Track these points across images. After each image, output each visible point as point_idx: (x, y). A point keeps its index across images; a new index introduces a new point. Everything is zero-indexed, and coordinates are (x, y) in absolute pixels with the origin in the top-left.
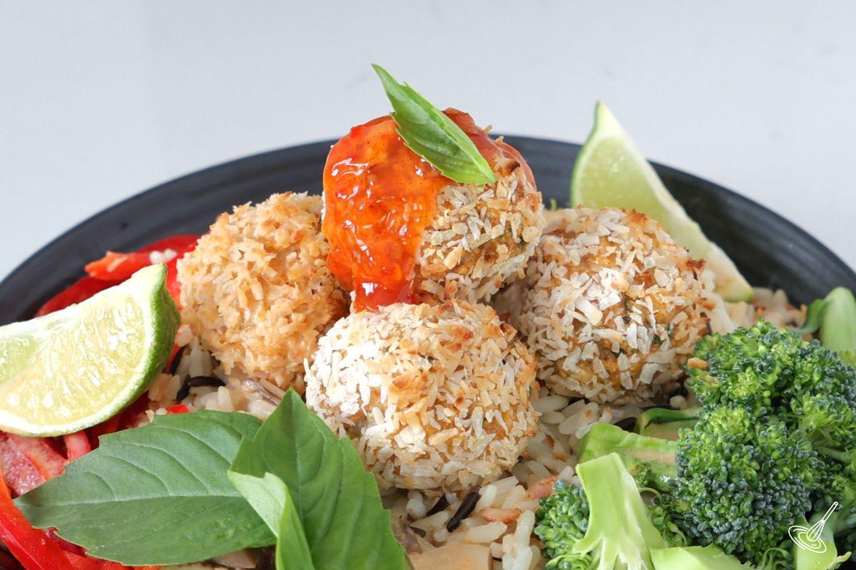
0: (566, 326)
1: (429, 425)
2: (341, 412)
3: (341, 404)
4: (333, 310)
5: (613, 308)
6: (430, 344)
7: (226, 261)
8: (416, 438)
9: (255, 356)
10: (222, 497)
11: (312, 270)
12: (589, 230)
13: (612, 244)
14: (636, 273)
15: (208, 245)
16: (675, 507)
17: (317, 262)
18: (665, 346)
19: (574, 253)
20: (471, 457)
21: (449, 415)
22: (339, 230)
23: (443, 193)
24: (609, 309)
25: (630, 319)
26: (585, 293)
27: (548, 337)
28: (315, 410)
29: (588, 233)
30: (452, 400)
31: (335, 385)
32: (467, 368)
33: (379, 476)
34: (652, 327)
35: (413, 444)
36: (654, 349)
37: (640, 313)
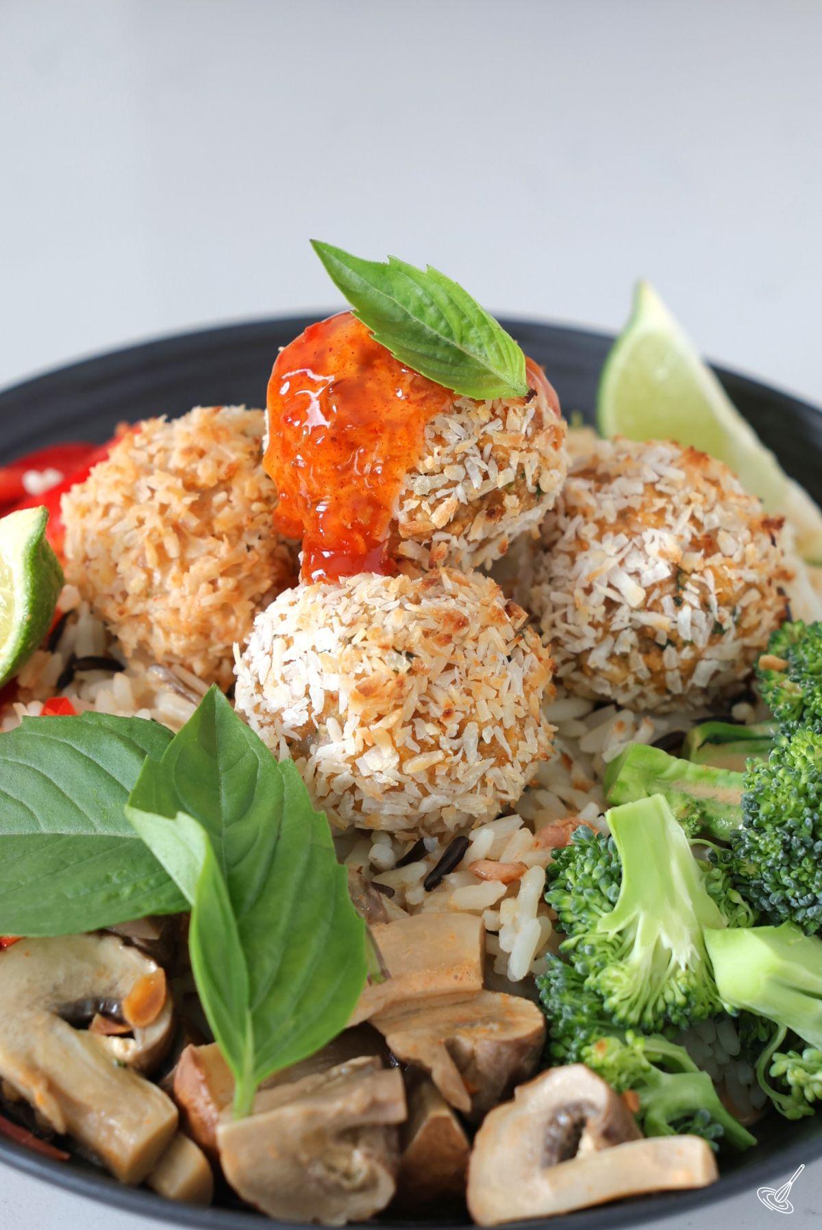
0: (594, 607)
1: (404, 747)
2: (282, 722)
3: (283, 710)
4: (275, 574)
5: (660, 585)
6: (409, 636)
7: (130, 500)
8: (386, 765)
9: (167, 634)
10: (115, 837)
11: (248, 518)
12: (630, 472)
13: (661, 494)
14: (693, 536)
15: (106, 477)
16: (738, 868)
17: (256, 507)
18: (729, 637)
19: (608, 506)
20: (460, 790)
21: (431, 734)
22: (287, 468)
23: (433, 423)
24: (654, 586)
25: (683, 600)
26: (622, 563)
27: (570, 619)
28: (247, 714)
29: (629, 477)
30: (437, 712)
31: (276, 684)
32: (458, 667)
33: (333, 812)
34: (711, 611)
35: (381, 772)
36: (715, 641)
37: (697, 591)
